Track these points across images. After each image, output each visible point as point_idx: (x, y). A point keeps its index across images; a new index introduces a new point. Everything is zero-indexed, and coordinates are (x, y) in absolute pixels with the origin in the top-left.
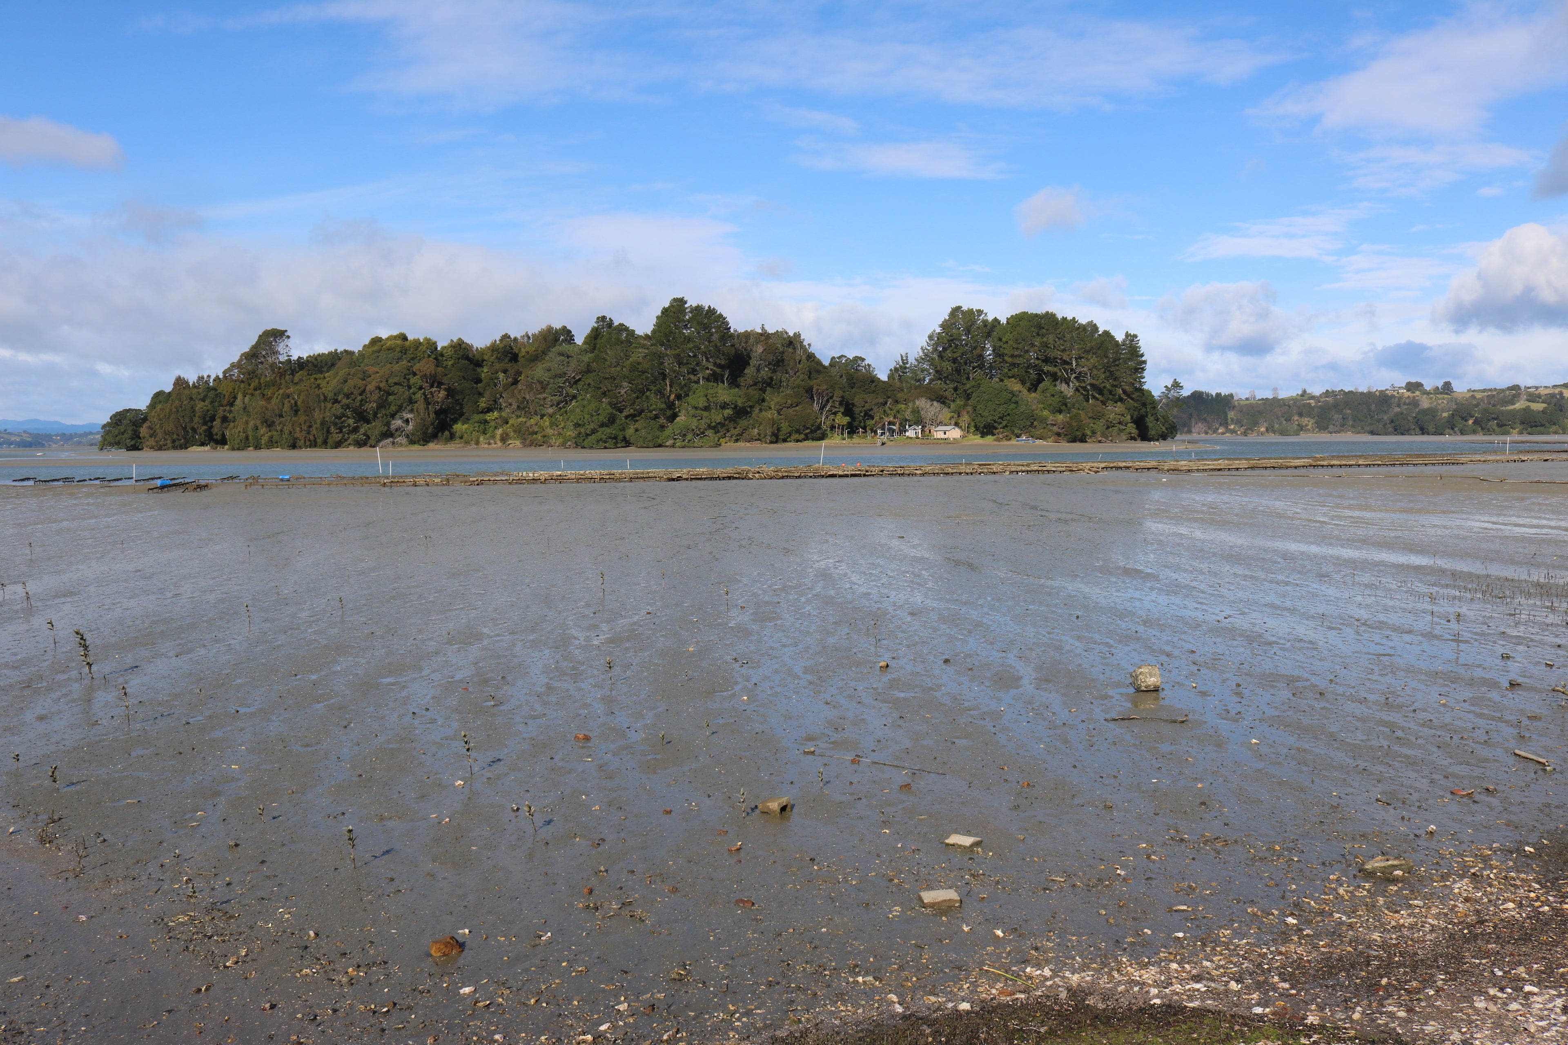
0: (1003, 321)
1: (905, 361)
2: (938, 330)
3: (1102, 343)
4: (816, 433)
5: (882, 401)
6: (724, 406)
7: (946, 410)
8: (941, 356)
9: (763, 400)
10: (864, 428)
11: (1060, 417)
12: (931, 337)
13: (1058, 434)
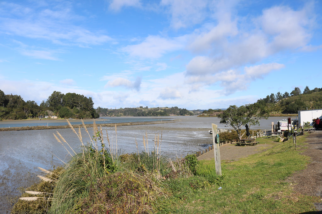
0: (65, 94)
1: (44, 102)
2: (51, 96)
3: (85, 99)
4: (25, 117)
5: (39, 110)
6: (3, 111)
7: (53, 112)
8: (51, 101)
9: (12, 110)
10: (36, 116)
11: (78, 114)
12: (49, 97)
13: (77, 118)
